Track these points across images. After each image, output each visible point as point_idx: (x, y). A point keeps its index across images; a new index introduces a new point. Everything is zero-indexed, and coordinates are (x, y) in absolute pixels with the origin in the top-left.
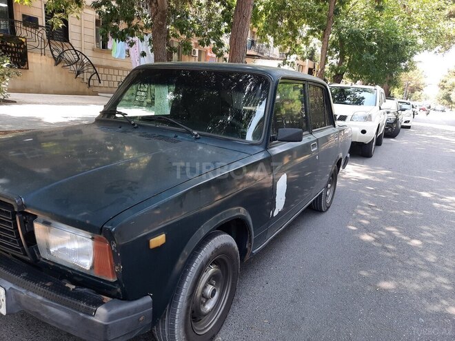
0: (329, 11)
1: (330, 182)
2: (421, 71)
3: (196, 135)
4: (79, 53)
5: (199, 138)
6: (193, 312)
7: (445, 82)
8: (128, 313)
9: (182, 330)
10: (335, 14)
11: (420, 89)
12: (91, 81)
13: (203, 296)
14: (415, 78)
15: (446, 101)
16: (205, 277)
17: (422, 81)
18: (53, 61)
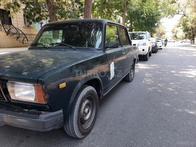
0: (124, 3)
1: (132, 69)
2: (164, 26)
3: (74, 48)
4: (17, 29)
5: (75, 49)
6: (81, 119)
7: (174, 30)
8: (53, 116)
9: (77, 126)
10: (127, 4)
11: (164, 34)
12: (24, 41)
13: (84, 113)
14: (161, 29)
15: (175, 38)
16: (84, 104)
17: (165, 30)
18: (6, 34)
